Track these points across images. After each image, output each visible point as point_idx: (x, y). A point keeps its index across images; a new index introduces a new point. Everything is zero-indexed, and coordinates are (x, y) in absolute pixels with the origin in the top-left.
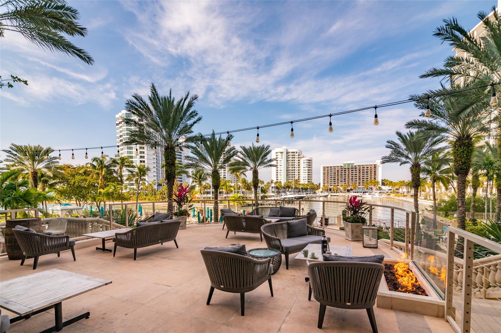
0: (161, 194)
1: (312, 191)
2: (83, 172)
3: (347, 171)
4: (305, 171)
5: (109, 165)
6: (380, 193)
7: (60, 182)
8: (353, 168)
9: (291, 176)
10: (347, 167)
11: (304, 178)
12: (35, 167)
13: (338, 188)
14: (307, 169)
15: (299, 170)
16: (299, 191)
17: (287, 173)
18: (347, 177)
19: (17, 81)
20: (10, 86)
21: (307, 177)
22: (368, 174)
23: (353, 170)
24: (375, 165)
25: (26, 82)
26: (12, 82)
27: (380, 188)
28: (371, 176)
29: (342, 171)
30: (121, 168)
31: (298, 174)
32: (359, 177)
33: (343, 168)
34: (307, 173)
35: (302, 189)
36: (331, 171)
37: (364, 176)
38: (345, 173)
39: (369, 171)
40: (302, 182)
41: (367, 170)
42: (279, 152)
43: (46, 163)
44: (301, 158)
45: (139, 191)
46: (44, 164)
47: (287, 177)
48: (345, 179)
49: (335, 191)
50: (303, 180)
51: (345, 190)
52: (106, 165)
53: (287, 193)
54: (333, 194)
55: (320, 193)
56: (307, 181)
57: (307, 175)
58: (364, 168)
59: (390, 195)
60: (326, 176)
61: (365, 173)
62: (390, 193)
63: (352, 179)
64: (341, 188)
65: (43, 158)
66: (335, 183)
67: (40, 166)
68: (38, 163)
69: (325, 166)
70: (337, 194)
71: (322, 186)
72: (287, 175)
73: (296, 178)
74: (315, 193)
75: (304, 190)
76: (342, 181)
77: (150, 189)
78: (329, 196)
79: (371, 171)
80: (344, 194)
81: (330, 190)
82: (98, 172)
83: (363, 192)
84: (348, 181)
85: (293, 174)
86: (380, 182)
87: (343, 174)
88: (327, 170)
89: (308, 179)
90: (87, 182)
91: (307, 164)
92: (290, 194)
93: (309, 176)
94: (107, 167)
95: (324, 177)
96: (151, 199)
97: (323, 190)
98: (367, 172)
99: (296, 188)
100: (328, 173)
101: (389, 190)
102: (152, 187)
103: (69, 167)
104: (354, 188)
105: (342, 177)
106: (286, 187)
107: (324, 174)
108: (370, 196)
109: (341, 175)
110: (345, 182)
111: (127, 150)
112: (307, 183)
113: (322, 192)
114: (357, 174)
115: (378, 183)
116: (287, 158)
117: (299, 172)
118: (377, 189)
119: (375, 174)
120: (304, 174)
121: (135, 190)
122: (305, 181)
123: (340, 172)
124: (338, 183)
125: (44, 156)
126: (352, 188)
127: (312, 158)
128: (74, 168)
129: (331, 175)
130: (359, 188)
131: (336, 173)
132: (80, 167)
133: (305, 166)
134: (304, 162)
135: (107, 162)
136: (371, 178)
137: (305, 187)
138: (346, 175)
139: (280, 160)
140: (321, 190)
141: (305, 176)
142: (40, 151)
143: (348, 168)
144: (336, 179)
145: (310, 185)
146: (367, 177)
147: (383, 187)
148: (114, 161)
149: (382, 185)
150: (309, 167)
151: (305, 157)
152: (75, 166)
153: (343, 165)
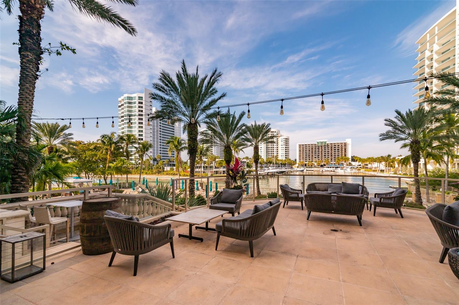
0: (157, 169)
1: (289, 166)
2: (93, 148)
3: (320, 148)
4: (283, 149)
5: (117, 141)
6: (351, 168)
7: (72, 157)
8: (326, 146)
9: (270, 153)
10: (320, 145)
11: (282, 155)
12: (52, 143)
13: (312, 164)
14: (284, 146)
15: (277, 147)
16: (279, 166)
17: (267, 150)
18: (320, 154)
19: (65, 49)
20: (59, 53)
21: (284, 154)
22: (339, 151)
23: (326, 148)
24: (345, 143)
25: (74, 51)
26: (60, 50)
27: (350, 163)
28: (342, 153)
29: (315, 148)
30: (127, 145)
31: (276, 151)
32: (331, 153)
33: (317, 145)
34: (284, 150)
35: (281, 164)
36: (306, 148)
37: (336, 153)
38: (318, 150)
39: (340, 148)
40: (280, 158)
41: (338, 147)
43: (62, 139)
44: (279, 136)
45: (138, 166)
46: (60, 140)
47: (267, 154)
48: (318, 156)
49: (310, 166)
50: (281, 157)
51: (319, 166)
52: (114, 141)
53: (269, 168)
54: (308, 169)
55: (296, 168)
56: (284, 157)
57: (284, 152)
58: (336, 146)
59: (360, 170)
60: (302, 152)
61: (337, 150)
62: (360, 169)
63: (325, 155)
64: (316, 164)
65: (60, 134)
66: (310, 159)
67: (56, 142)
68: (55, 139)
69: (301, 144)
70: (312, 169)
71: (298, 161)
72: (267, 152)
73: (275, 155)
74: (292, 168)
75: (283, 166)
76: (316, 157)
77: (147, 164)
78: (305, 171)
79: (342, 149)
80: (318, 169)
81: (306, 165)
82: (107, 147)
83: (336, 167)
84: (322, 157)
85: (272, 151)
86: (350, 158)
87: (317, 151)
88: (303, 148)
89: (286, 156)
90: (97, 156)
91: (284, 142)
92: (272, 169)
93: (286, 153)
94: (115, 143)
95: (300, 154)
96: (148, 173)
97: (299, 165)
98: (338, 149)
99: (276, 163)
100: (303, 150)
101: (359, 165)
102: (149, 162)
103: (81, 144)
104: (327, 163)
105: (316, 154)
106: (268, 163)
107: (300, 151)
108: (342, 171)
109: (315, 152)
110: (319, 158)
111: (127, 129)
112: (284, 159)
113: (298, 167)
114: (329, 151)
115: (348, 159)
117: (277, 149)
118: (348, 165)
119: (345, 151)
120: (282, 151)
121: (134, 165)
122: (283, 157)
123: (314, 149)
124: (312, 159)
125: (61, 133)
126: (325, 164)
127: (289, 137)
128: (85, 144)
129: (306, 152)
130: (331, 164)
131: (311, 150)
132: (90, 143)
133: (283, 144)
134: (282, 140)
135: (115, 139)
136: (342, 155)
137: (284, 162)
138: (319, 152)
140: (297, 165)
141: (283, 153)
142: (57, 128)
143: (322, 146)
144: (311, 156)
145: (287, 161)
146: (338, 154)
147: (353, 163)
148: (122, 138)
149: (352, 161)
150: (287, 145)
151: (283, 136)
152: (86, 143)
153: (316, 143)
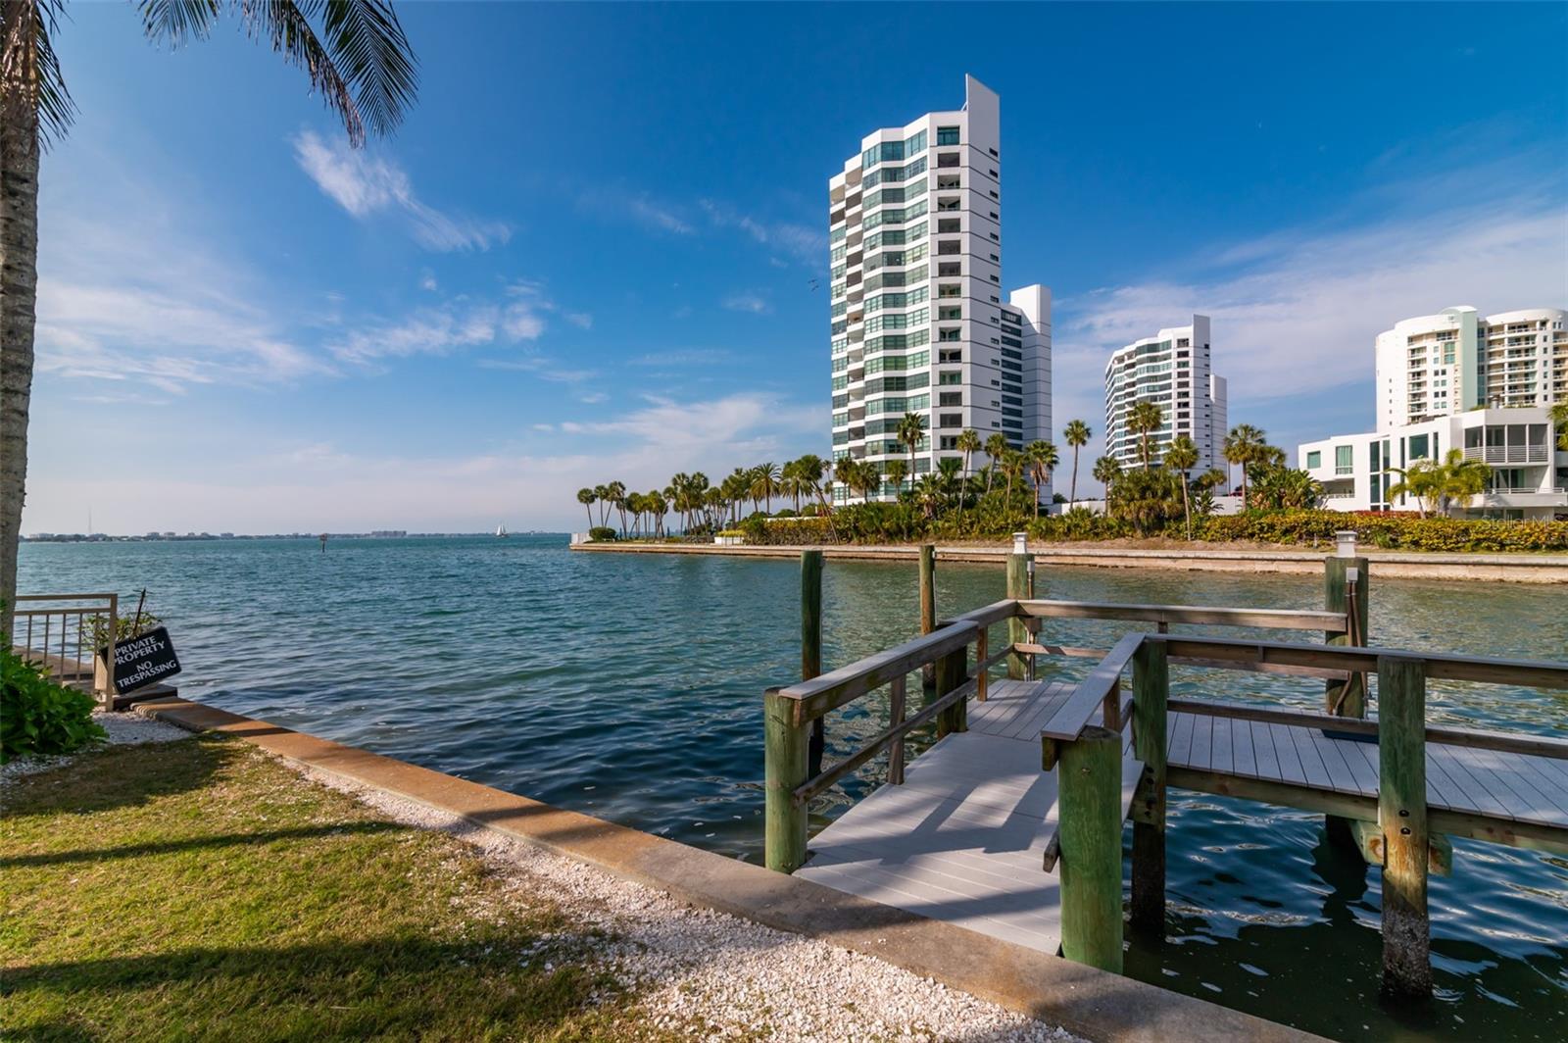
42: (1428, 335)
116: (1481, 357)
139: (1440, 367)
